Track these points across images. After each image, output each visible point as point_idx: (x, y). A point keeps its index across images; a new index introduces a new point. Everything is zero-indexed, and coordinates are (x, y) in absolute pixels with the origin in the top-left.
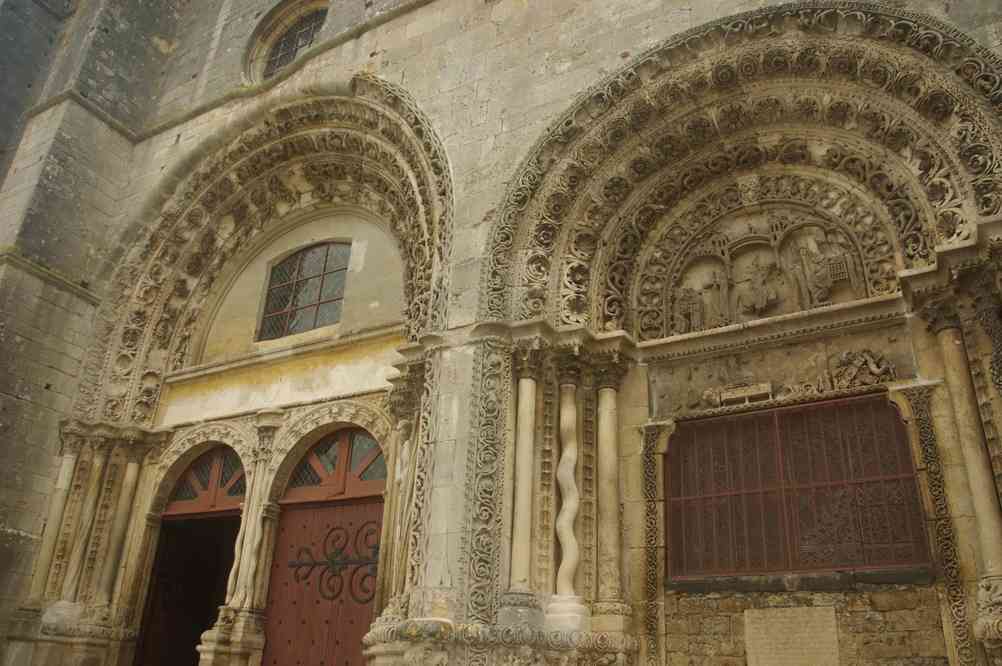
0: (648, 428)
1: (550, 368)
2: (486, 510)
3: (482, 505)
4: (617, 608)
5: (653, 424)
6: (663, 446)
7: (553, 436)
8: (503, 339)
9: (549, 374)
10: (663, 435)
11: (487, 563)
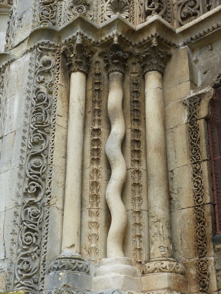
0: (191, 99)
1: (97, 62)
2: (34, 185)
3: (31, 180)
4: (164, 266)
5: (195, 94)
6: (204, 111)
7: (102, 117)
8: (52, 43)
9: (97, 67)
10: (203, 102)
11: (34, 231)
